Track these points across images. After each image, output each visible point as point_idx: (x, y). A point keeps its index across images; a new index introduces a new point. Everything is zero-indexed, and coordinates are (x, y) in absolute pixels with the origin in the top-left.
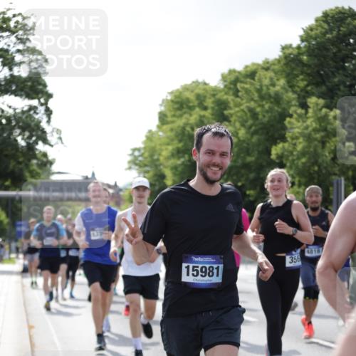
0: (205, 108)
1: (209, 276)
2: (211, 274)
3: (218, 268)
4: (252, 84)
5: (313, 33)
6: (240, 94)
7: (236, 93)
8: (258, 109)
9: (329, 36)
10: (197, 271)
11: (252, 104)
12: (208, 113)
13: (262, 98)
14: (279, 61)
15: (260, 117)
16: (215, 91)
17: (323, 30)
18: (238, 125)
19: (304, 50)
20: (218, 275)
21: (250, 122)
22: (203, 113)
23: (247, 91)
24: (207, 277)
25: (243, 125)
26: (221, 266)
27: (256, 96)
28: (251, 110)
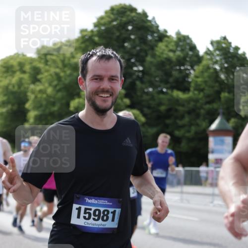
0: (24, 72)
1: (103, 220)
2: (105, 218)
3: (114, 213)
4: (57, 56)
5: (103, 22)
6: (49, 63)
7: (46, 62)
8: (62, 74)
9: (115, 23)
10: (90, 214)
11: (58, 70)
12: (26, 77)
13: (65, 66)
14: (77, 40)
15: (63, 79)
16: (32, 60)
17: (110, 20)
18: (47, 85)
19: (95, 33)
20: (113, 220)
21: (55, 83)
22: (22, 76)
23: (54, 61)
24: (100, 222)
25: (50, 85)
26: (118, 211)
27: (60, 65)
28: (57, 74)
